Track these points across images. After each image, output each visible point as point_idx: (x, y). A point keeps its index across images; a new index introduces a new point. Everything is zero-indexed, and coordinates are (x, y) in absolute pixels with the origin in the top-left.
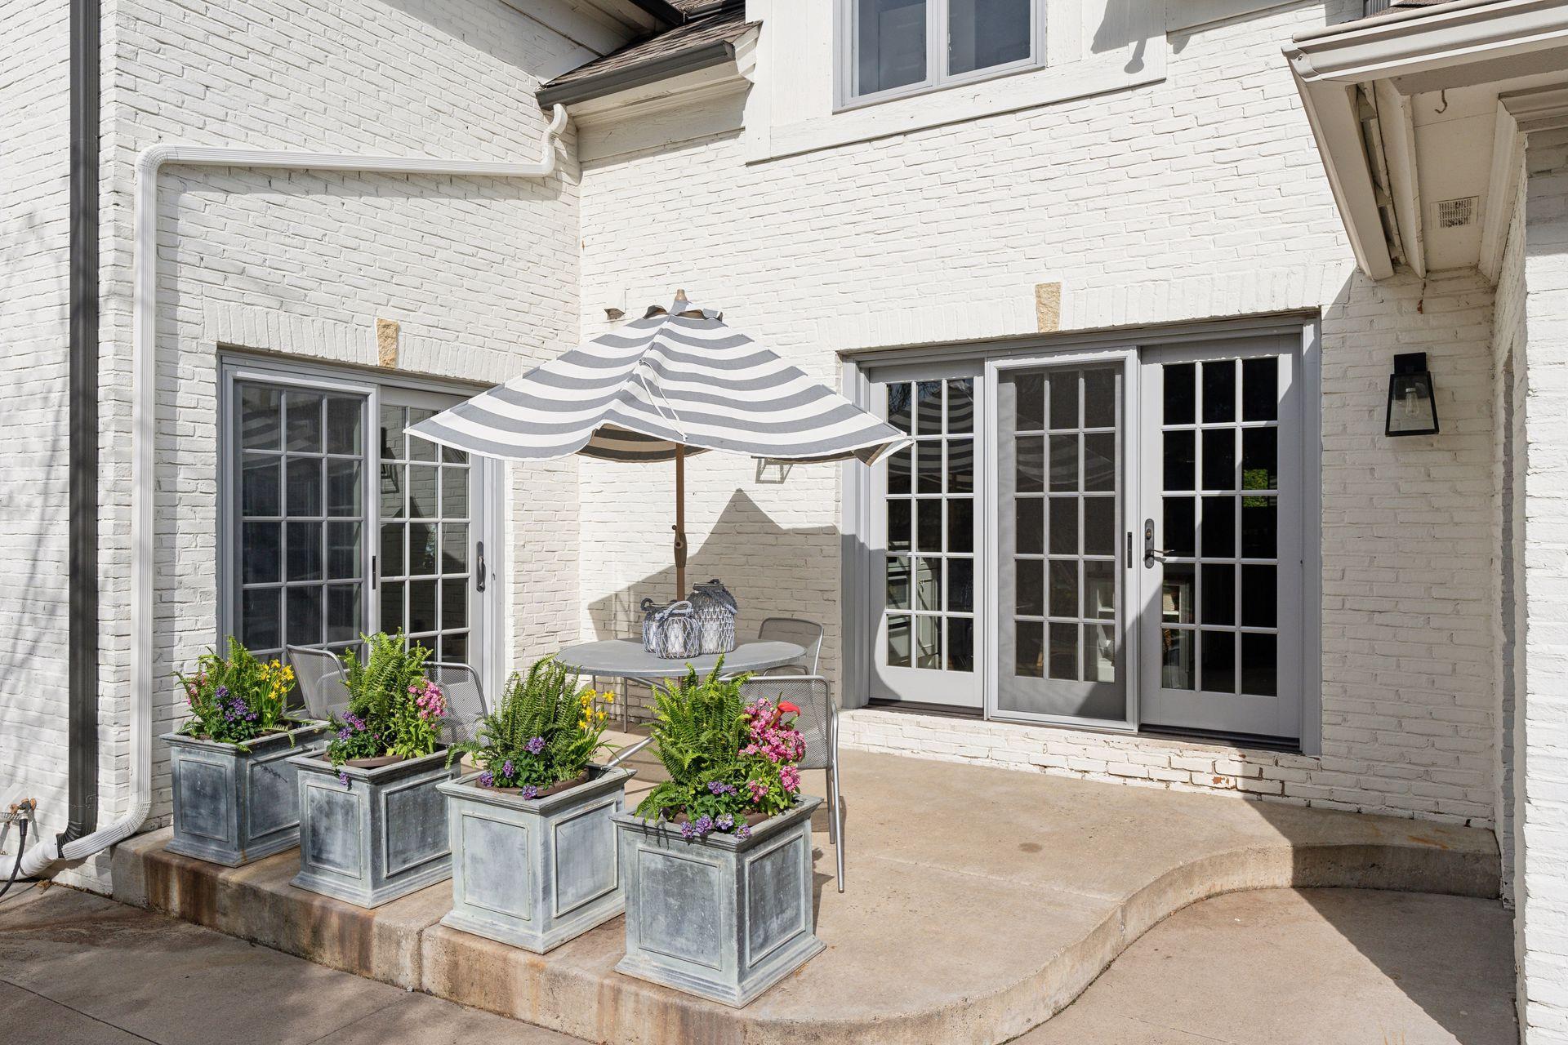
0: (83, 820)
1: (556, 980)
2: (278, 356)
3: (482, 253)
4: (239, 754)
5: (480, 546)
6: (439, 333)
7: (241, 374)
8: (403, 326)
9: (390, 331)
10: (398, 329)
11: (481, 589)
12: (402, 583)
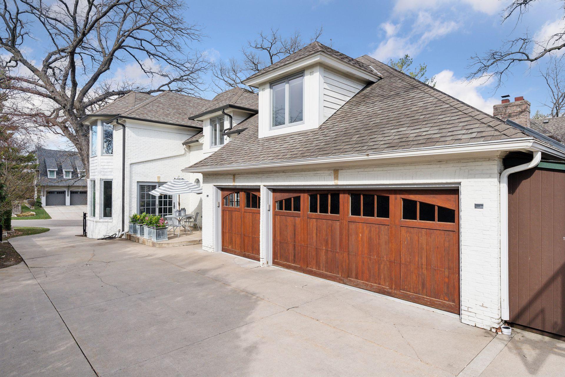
0: (123, 230)
1: (148, 241)
2: (144, 182)
3: (173, 166)
4: (133, 224)
5: (174, 203)
6: (166, 177)
7: (140, 184)
8: (161, 177)
9: (159, 177)
10: (160, 177)
11: (174, 208)
12: (162, 207)
